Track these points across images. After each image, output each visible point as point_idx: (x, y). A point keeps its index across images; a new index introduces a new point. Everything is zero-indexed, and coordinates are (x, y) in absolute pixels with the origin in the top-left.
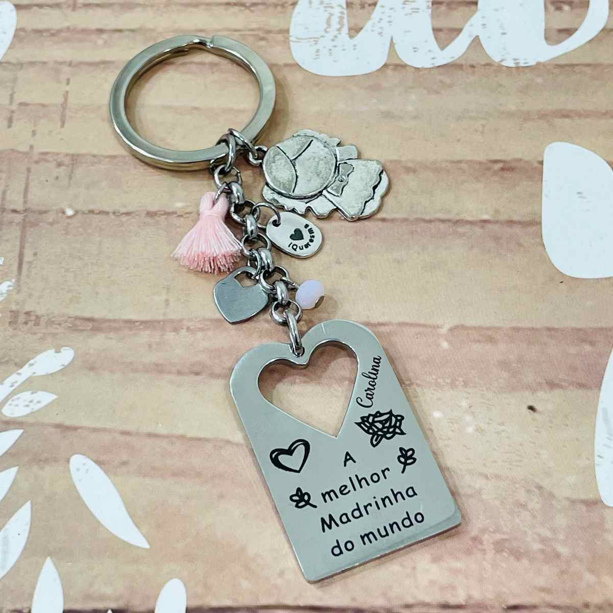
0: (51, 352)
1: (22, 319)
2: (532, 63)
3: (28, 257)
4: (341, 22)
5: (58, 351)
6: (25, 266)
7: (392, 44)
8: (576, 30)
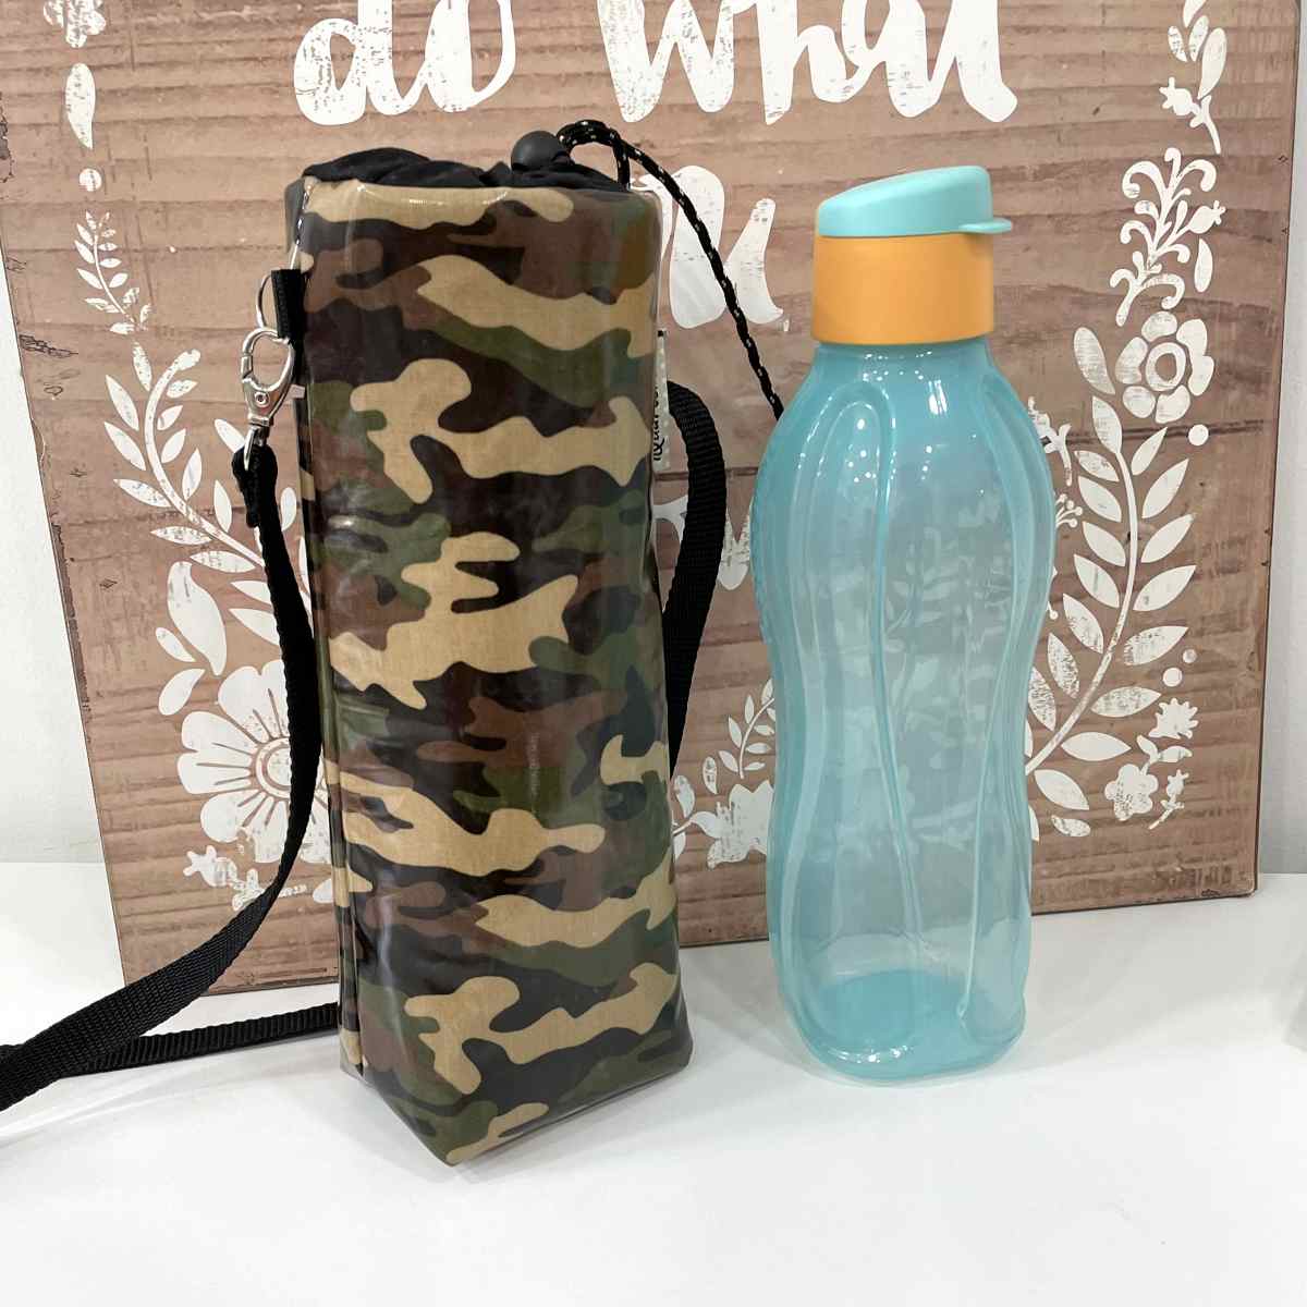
0: (186, 354)
1: (162, 331)
2: (464, 109)
3: (154, 287)
4: (329, 75)
5: (190, 353)
6: (154, 294)
7: (368, 94)
8: (493, 76)
